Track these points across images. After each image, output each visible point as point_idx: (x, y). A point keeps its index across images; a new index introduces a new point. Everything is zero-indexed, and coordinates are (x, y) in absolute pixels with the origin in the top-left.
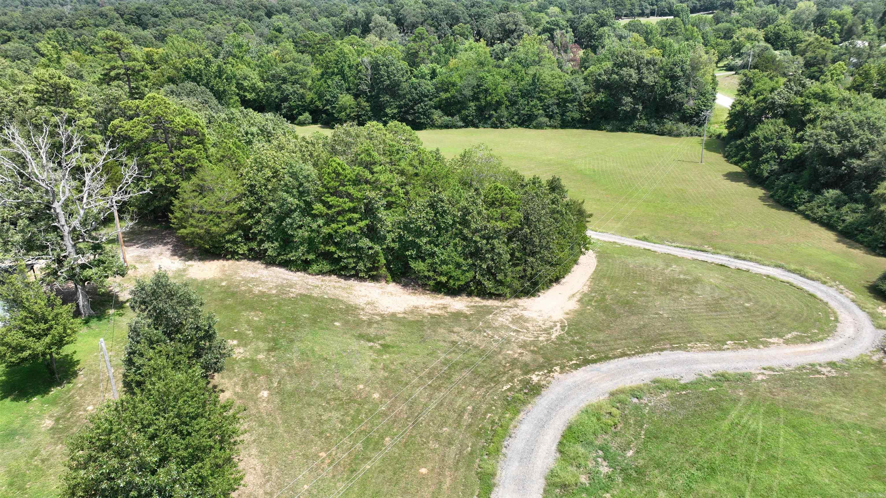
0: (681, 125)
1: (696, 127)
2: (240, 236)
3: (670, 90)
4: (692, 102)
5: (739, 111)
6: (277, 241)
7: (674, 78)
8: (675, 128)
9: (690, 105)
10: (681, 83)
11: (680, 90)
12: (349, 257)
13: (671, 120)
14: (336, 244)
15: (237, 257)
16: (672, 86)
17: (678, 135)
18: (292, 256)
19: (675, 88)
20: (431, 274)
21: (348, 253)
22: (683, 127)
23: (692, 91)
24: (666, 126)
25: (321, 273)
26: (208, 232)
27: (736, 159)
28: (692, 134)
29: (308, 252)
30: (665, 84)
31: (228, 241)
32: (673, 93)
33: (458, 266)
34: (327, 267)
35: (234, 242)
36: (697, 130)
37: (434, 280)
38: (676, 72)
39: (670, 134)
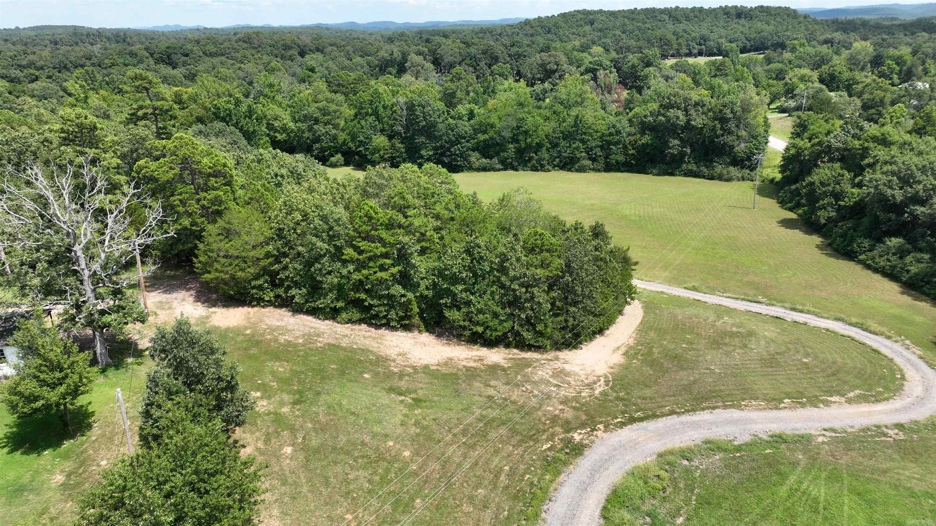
0: (731, 168)
1: (748, 171)
2: (266, 281)
3: (719, 132)
4: (743, 145)
5: (793, 155)
6: (305, 287)
7: (723, 120)
8: (725, 172)
9: (741, 148)
10: (732, 125)
11: (730, 133)
12: (381, 305)
13: (721, 164)
14: (367, 291)
15: (262, 304)
16: (722, 128)
17: (729, 180)
18: (320, 303)
19: (725, 131)
20: (467, 323)
21: (380, 301)
22: (734, 171)
23: (743, 133)
24: (716, 170)
25: (350, 321)
26: (233, 277)
27: (790, 205)
28: (743, 179)
29: (337, 300)
30: (714, 126)
31: (254, 288)
32: (723, 135)
33: (496, 315)
34: (357, 316)
35: (260, 288)
36: (749, 174)
37: (470, 330)
38: (725, 114)
39: (720, 178)
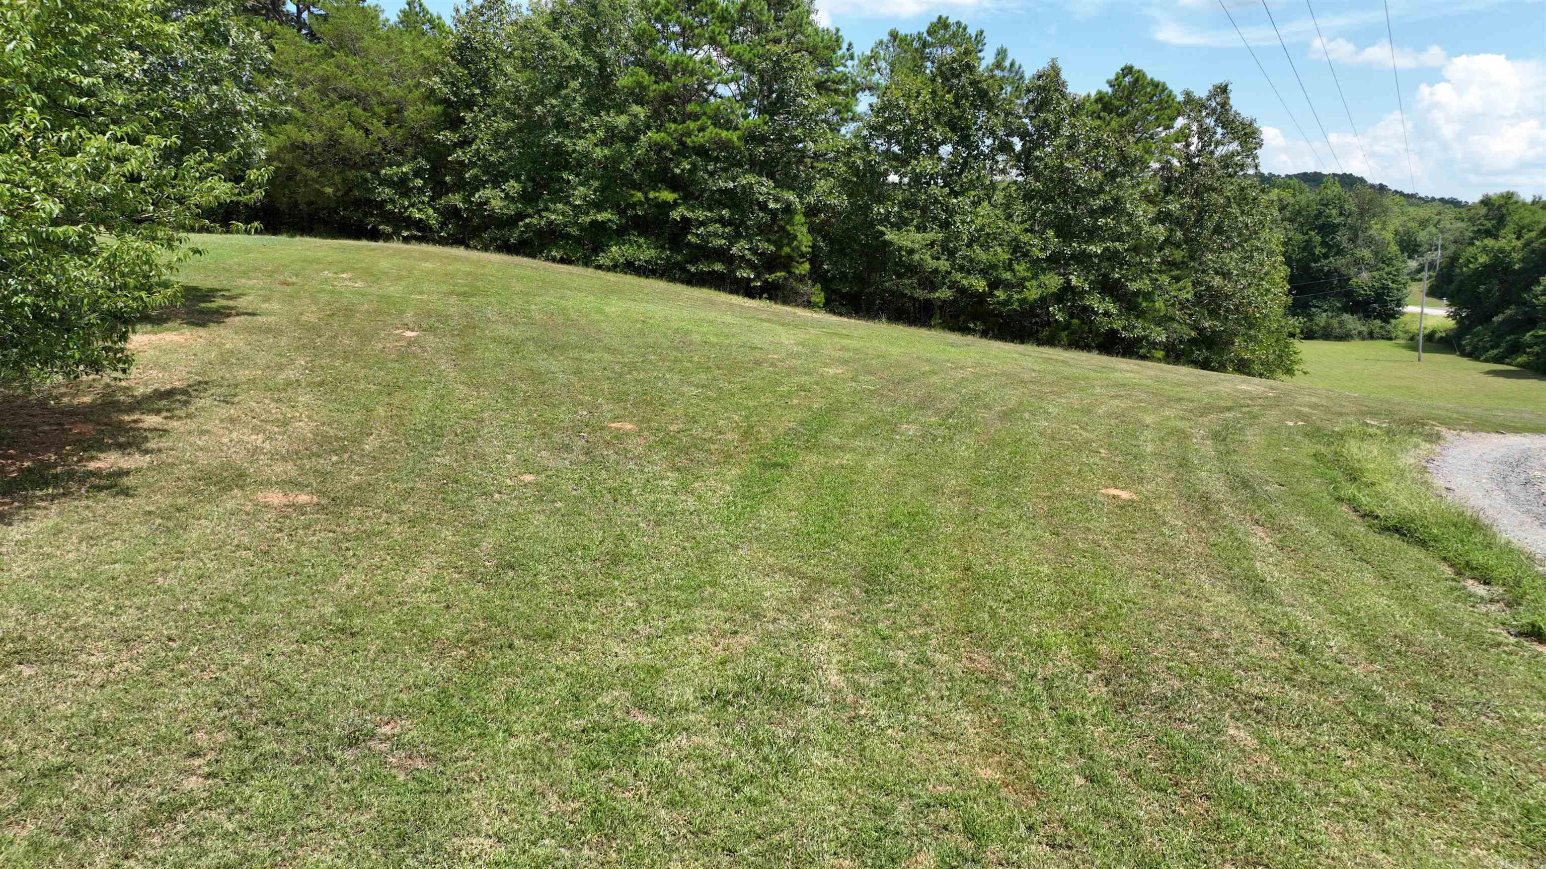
0: (1346, 316)
1: (1378, 322)
3: (1318, 251)
4: (1365, 275)
5: (1485, 266)
7: (1327, 229)
8: (1335, 322)
9: (1363, 280)
10: (1342, 237)
11: (1340, 252)
13: (1325, 311)
14: (674, 184)
16: (1324, 244)
17: (1344, 337)
19: (1330, 247)
22: (1352, 322)
23: (1366, 253)
24: (1317, 319)
27: (1496, 351)
28: (1371, 336)
30: (1308, 242)
31: (386, 182)
32: (1326, 256)
36: (1381, 327)
38: (1330, 216)
39: (1327, 335)
